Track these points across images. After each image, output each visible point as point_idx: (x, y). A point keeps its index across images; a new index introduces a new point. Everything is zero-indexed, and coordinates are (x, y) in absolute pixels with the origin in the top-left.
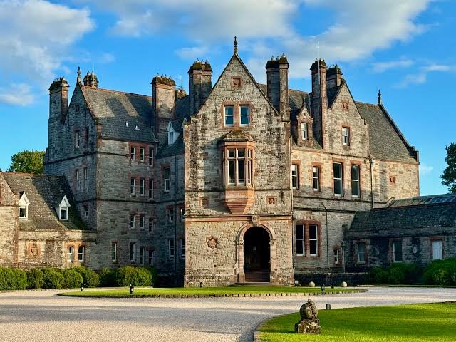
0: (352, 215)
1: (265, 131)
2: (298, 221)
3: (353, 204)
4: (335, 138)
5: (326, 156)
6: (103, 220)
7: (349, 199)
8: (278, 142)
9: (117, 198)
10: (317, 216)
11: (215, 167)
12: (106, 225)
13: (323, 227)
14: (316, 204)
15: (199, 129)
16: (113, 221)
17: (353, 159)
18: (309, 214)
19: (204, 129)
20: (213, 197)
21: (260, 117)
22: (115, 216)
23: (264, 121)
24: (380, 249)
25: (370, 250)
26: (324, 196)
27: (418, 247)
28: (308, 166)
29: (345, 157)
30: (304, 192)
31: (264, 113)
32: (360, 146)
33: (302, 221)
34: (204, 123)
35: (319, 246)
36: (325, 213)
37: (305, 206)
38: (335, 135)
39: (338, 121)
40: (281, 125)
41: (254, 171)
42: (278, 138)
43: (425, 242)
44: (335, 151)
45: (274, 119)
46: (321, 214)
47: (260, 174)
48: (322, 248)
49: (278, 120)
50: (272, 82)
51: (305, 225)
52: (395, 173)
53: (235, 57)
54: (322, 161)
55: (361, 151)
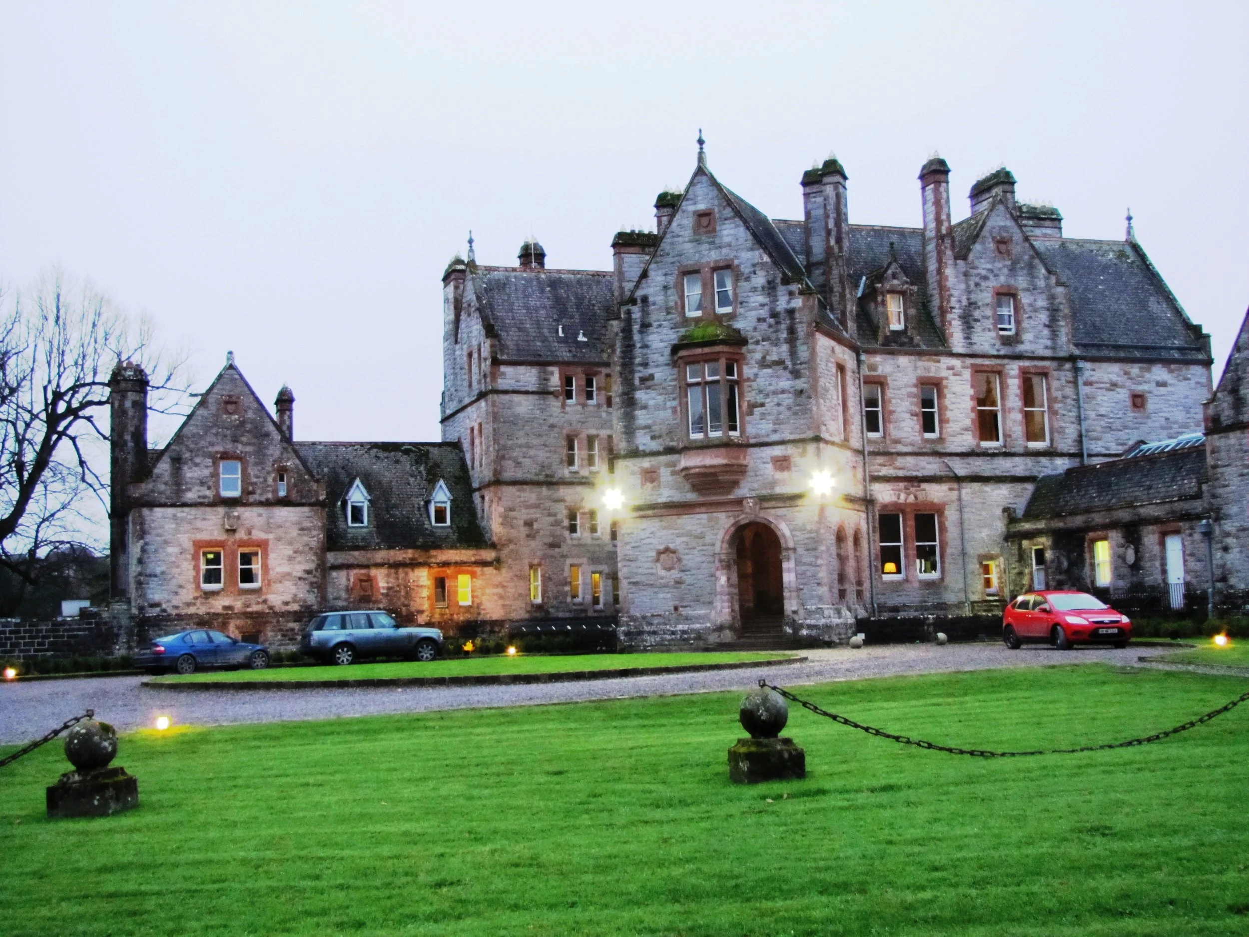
0: (1030, 487)
1: (764, 320)
2: (885, 506)
3: (1029, 461)
4: (977, 320)
5: (956, 362)
6: (507, 521)
7: (1020, 450)
8: (792, 339)
9: (535, 478)
10: (936, 493)
11: (669, 404)
12: (513, 533)
13: (951, 515)
14: (930, 466)
15: (636, 327)
16: (529, 524)
17: (1027, 363)
18: (912, 489)
19: (645, 326)
20: (668, 465)
21: (754, 290)
22: (534, 514)
23: (762, 299)
24: (1069, 558)
25: (1053, 561)
26: (952, 448)
27: (1137, 552)
28: (906, 386)
29: (1006, 361)
30: (897, 442)
31: (760, 280)
32: (1046, 332)
33: (895, 504)
34: (645, 313)
35: (942, 557)
36: (955, 486)
37: (901, 473)
38: (977, 314)
39: (984, 284)
40: (798, 303)
41: (745, 405)
42: (792, 331)
43: (1150, 538)
44: (977, 349)
45: (782, 290)
46: (944, 487)
47: (757, 411)
48: (948, 560)
49: (791, 293)
50: (813, 213)
51: (904, 512)
52: (1145, 387)
53: (701, 171)
54: (944, 373)
55: (1049, 343)
